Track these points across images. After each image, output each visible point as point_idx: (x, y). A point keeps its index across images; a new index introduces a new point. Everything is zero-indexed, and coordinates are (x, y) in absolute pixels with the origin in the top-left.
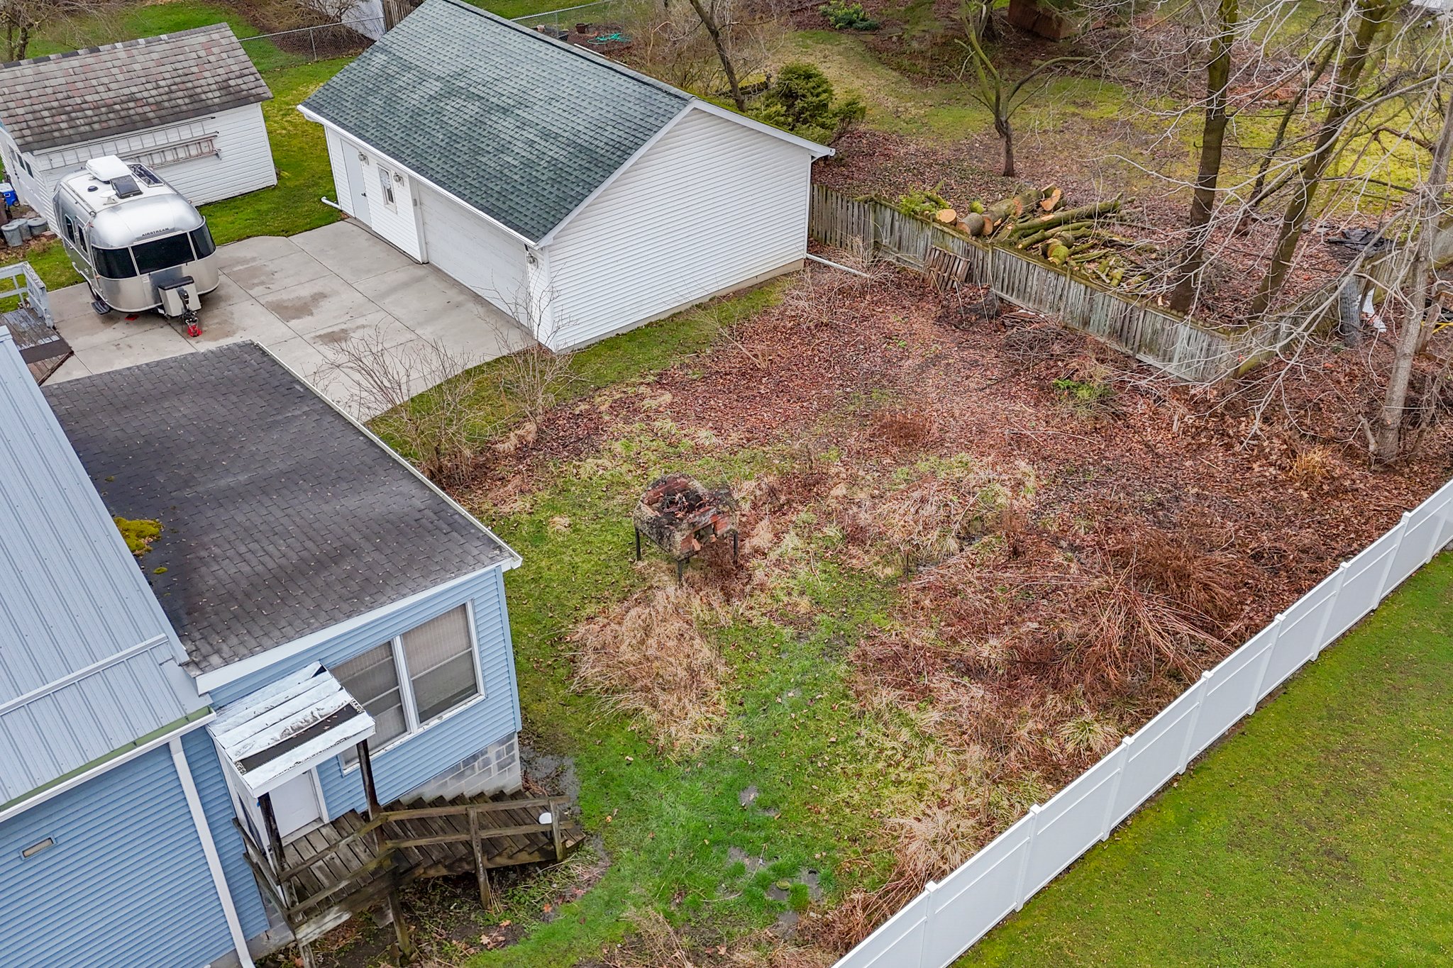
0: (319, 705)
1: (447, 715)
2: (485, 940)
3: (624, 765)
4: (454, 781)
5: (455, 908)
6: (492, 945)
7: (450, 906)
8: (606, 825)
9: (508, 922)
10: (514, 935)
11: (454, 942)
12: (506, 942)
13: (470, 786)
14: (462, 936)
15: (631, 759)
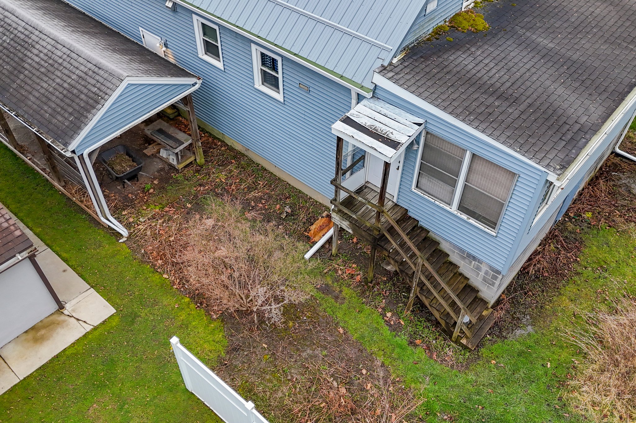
0: (394, 132)
1: (472, 221)
2: (389, 315)
3: (541, 362)
4: (458, 256)
5: (403, 295)
6: (387, 319)
7: (404, 292)
8: (488, 362)
9: (403, 323)
10: (396, 328)
11: (384, 301)
12: (390, 326)
13: (465, 268)
14: (388, 304)
15: (549, 366)
